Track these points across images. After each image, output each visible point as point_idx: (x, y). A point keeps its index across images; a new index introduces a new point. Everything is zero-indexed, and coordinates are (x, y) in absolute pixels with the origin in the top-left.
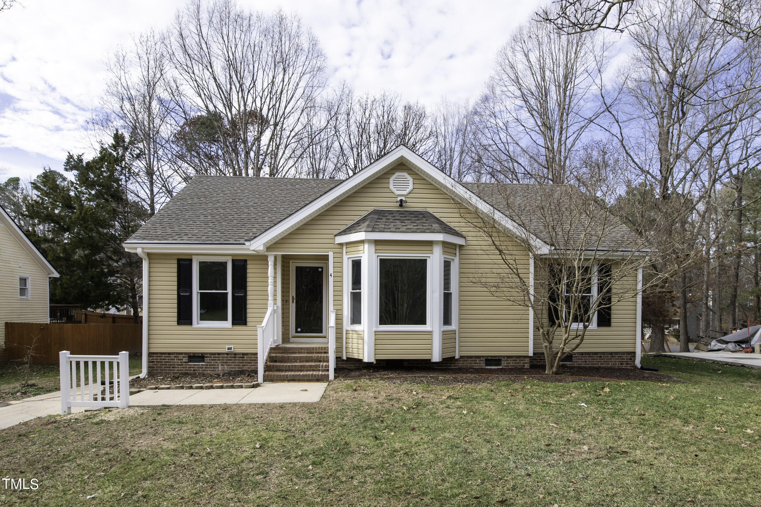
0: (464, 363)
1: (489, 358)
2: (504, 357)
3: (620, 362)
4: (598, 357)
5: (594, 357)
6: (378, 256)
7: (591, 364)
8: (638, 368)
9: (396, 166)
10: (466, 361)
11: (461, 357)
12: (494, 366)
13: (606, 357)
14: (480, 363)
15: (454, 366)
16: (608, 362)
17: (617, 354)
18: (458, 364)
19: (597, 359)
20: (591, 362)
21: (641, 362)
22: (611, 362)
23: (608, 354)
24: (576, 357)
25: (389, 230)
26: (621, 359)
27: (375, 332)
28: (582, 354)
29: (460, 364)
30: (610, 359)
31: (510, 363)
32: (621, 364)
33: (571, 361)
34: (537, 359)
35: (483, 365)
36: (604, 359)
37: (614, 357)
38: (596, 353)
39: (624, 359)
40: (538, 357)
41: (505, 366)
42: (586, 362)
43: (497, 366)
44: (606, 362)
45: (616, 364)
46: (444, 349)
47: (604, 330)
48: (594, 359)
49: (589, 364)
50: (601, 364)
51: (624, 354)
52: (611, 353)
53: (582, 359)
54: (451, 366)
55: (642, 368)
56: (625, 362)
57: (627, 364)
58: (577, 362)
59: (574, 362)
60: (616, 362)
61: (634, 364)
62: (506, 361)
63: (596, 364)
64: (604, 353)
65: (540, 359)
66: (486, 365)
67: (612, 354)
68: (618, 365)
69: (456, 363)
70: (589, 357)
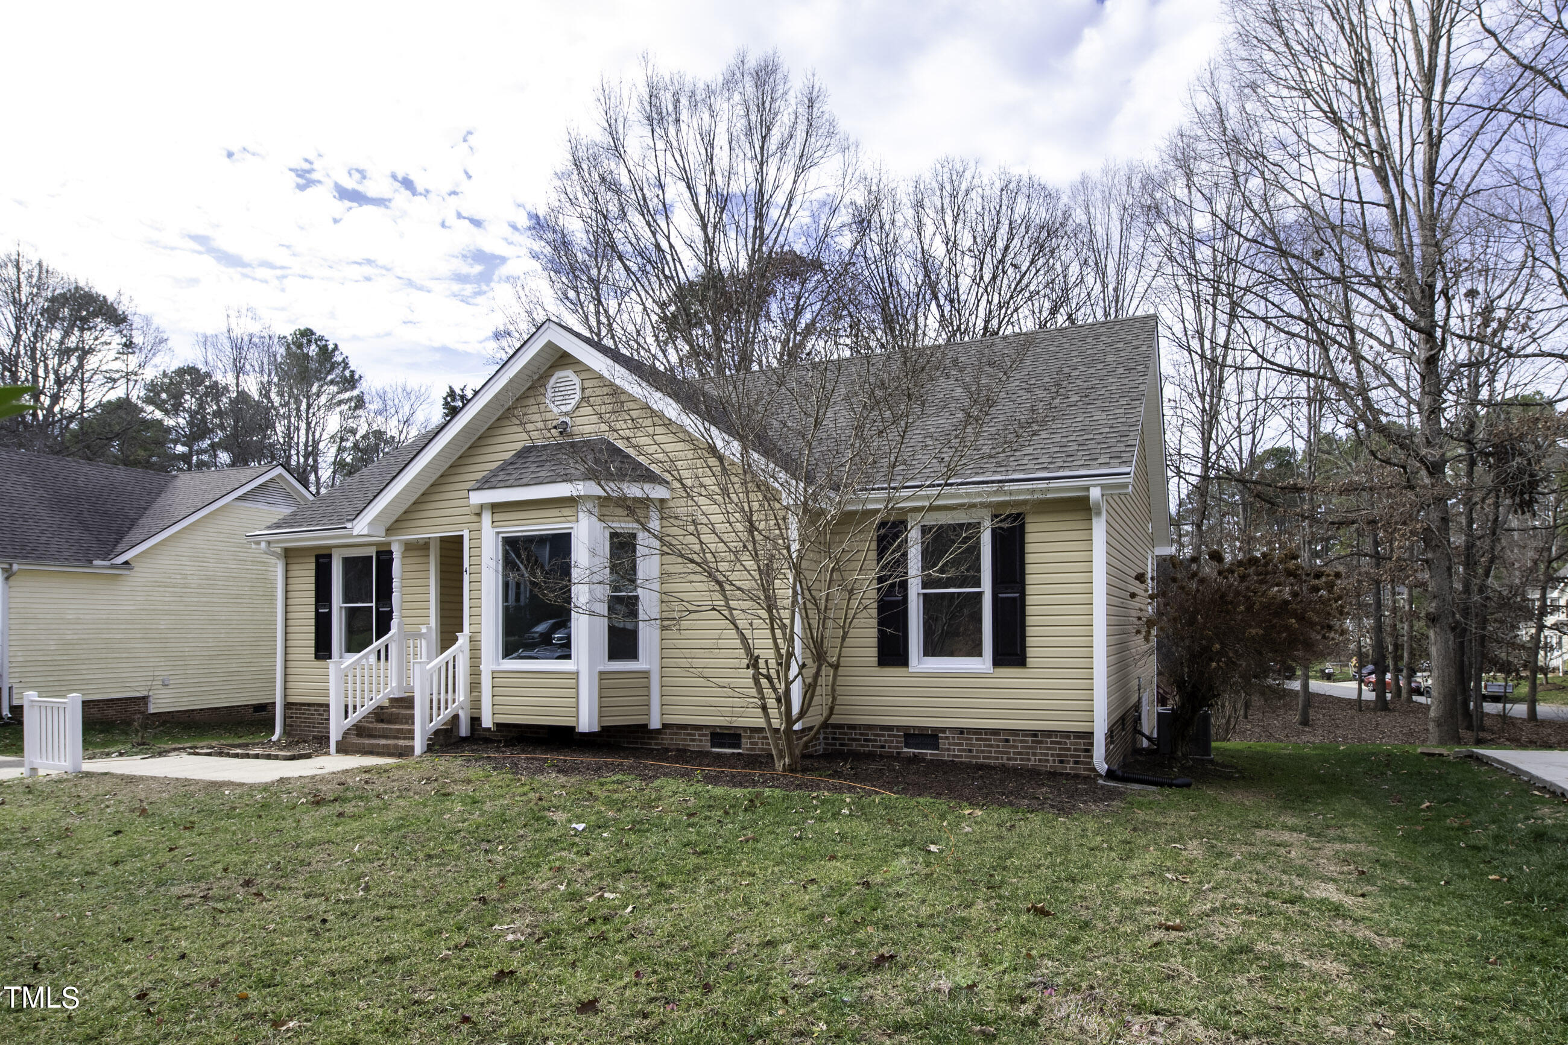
0: (672, 739)
1: (718, 730)
2: (745, 729)
3: (1059, 755)
4: (1000, 740)
5: (990, 740)
6: (498, 533)
7: (984, 758)
8: (1100, 776)
9: (557, 360)
10: (676, 734)
11: (665, 726)
12: (729, 747)
13: (1022, 741)
14: (701, 741)
15: (656, 744)
16: (1028, 754)
17: (1050, 736)
18: (662, 739)
19: (998, 746)
20: (982, 751)
21: (1108, 758)
22: (1034, 754)
23: (1027, 735)
24: (947, 738)
25: (502, 484)
26: (1060, 749)
27: (493, 672)
28: (962, 733)
29: (667, 740)
30: (1031, 748)
31: (756, 744)
32: (1061, 762)
33: (937, 748)
34: (859, 740)
35: (706, 745)
36: (1017, 747)
37: (1041, 742)
38: (995, 732)
39: (1069, 750)
40: (861, 734)
41: (747, 749)
42: (970, 751)
43: (734, 748)
44: (1020, 753)
45: (1047, 761)
46: (603, 709)
47: (1010, 674)
48: (991, 746)
49: (979, 757)
50: (1009, 759)
51: (1068, 737)
52: (1034, 734)
53: (961, 744)
54: (650, 744)
55: (1110, 775)
56: (1072, 756)
57: (1076, 762)
58: (949, 750)
59: (943, 750)
60: (1047, 755)
61: (1091, 763)
62: (750, 737)
63: (997, 758)
64: (1015, 732)
65: (865, 740)
66: (712, 746)
67: (1035, 736)
68: (1051, 764)
69: (657, 739)
70: (977, 739)
